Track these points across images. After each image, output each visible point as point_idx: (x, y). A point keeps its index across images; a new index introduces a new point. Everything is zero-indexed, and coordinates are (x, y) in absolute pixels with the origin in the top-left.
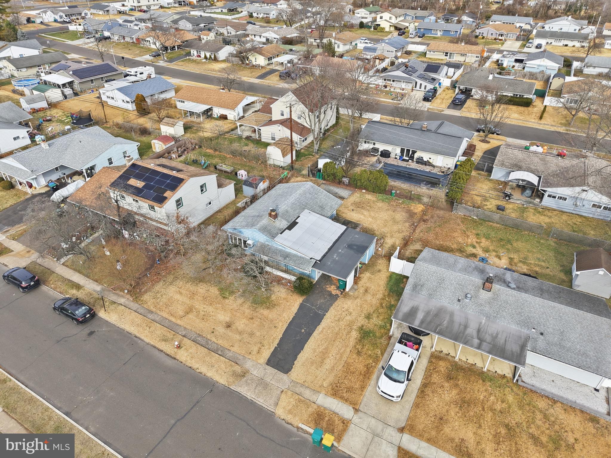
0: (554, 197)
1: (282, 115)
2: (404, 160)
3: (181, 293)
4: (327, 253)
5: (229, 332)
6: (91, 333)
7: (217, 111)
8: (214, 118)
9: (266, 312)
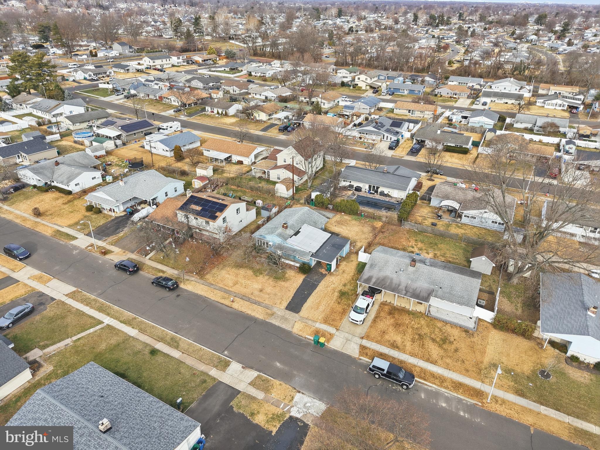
0: (468, 217)
1: (285, 162)
2: (371, 193)
3: (229, 274)
4: (319, 249)
5: (261, 294)
6: (178, 296)
7: (235, 158)
8: (233, 163)
9: (283, 283)
